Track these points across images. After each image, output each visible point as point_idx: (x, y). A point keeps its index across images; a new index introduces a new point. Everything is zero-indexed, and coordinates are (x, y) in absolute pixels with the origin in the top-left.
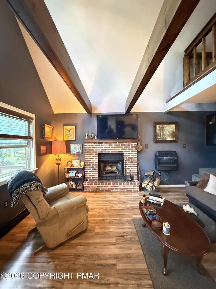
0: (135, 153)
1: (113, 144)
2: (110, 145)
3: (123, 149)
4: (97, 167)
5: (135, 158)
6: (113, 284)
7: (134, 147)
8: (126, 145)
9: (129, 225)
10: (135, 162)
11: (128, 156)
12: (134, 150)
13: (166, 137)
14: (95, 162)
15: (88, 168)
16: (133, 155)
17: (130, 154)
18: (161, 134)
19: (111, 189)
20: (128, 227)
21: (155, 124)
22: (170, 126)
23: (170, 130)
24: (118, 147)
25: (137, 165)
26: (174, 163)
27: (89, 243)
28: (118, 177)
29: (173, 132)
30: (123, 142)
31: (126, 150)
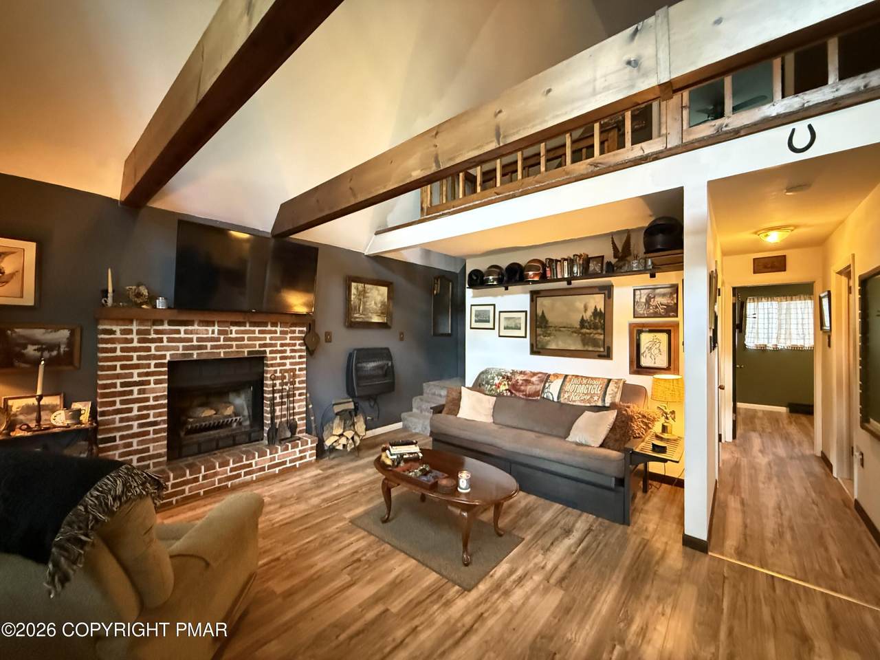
0: (300, 357)
1: (232, 328)
2: (220, 332)
3: (265, 345)
4: (159, 416)
5: (300, 370)
6: (408, 635)
7: (298, 338)
8: (275, 332)
9: (351, 535)
10: (300, 383)
11: (280, 365)
12: (297, 347)
13: (370, 314)
14: (152, 396)
15: (118, 424)
16: (294, 361)
17: (286, 358)
18: (361, 308)
19: (229, 478)
20: (352, 539)
21: (349, 280)
22: (378, 290)
23: (379, 298)
24: (249, 339)
25: (304, 391)
26: (385, 375)
27: (285, 624)
28: (244, 436)
29: (383, 304)
30: (265, 324)
31: (275, 349)
